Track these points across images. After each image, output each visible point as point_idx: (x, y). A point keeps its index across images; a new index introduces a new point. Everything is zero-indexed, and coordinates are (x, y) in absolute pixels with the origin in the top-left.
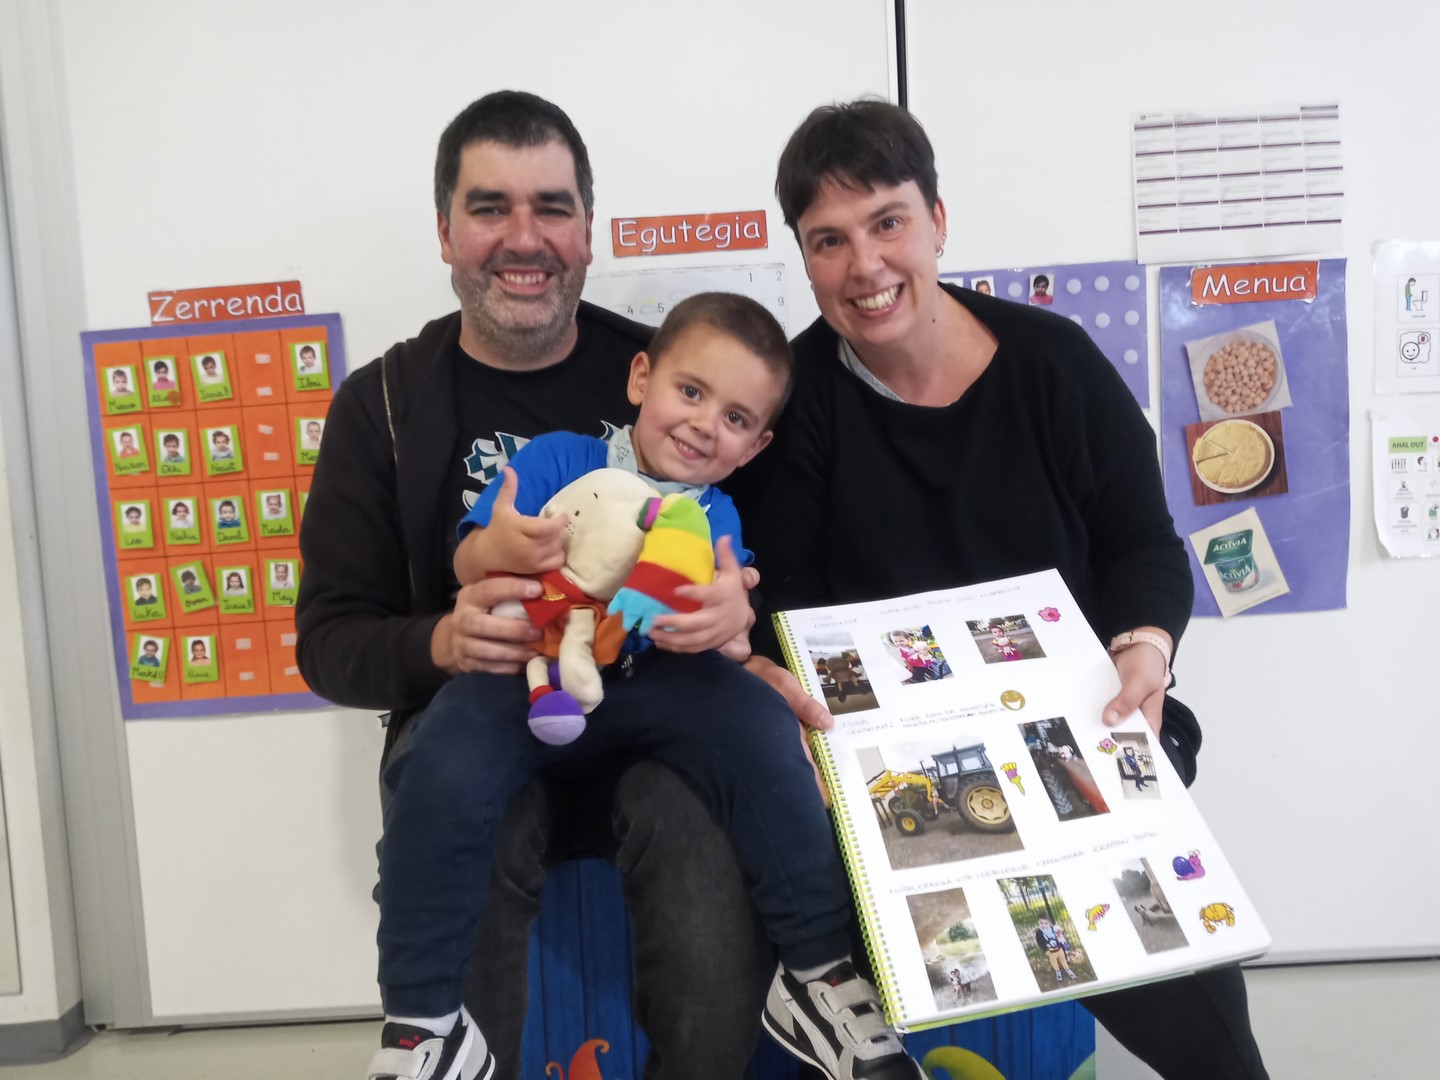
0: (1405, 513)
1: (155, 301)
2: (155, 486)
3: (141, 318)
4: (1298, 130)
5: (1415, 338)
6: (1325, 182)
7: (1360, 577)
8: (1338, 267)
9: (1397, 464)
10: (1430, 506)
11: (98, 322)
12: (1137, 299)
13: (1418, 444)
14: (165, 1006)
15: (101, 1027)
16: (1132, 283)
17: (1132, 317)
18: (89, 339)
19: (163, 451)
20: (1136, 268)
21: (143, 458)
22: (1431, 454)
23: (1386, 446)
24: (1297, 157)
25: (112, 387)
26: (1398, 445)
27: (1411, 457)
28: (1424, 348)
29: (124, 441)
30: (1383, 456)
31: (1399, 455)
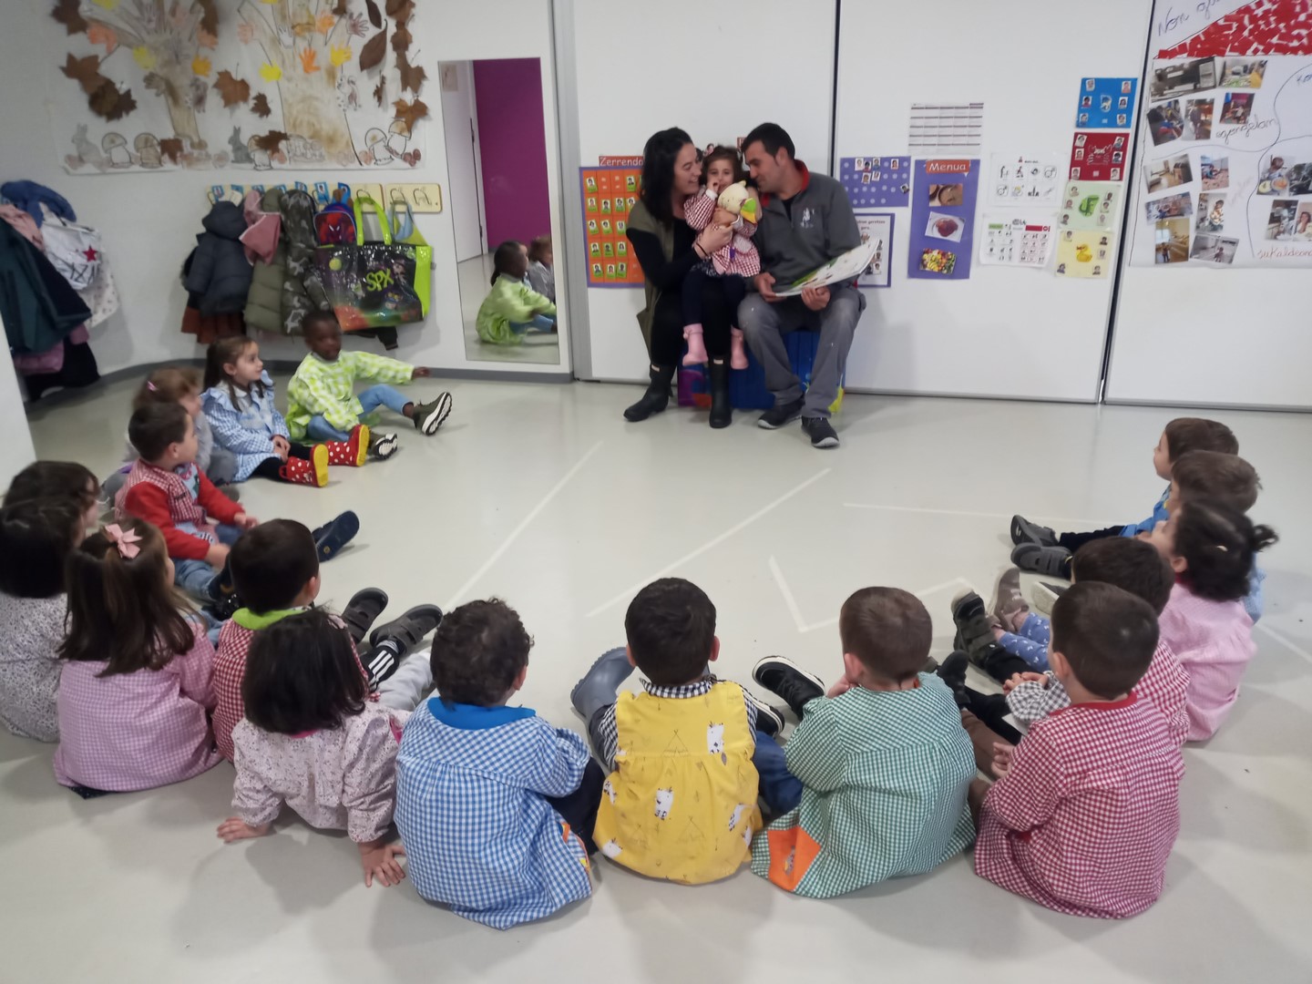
0: (991, 250)
1: (601, 158)
2: (599, 216)
3: (596, 163)
4: (968, 112)
5: (1003, 187)
6: (974, 131)
7: (973, 271)
8: (976, 163)
9: (991, 233)
10: (1001, 248)
11: (585, 163)
12: (907, 170)
13: (1000, 227)
14: (596, 374)
15: (578, 379)
16: (905, 164)
17: (905, 176)
18: (582, 169)
19: (604, 206)
20: (908, 159)
21: (596, 208)
22: (1004, 231)
23: (987, 226)
24: (966, 122)
25: (589, 184)
26: (992, 226)
27: (996, 231)
28: (1006, 191)
29: (591, 202)
30: (986, 230)
31: (992, 230)
